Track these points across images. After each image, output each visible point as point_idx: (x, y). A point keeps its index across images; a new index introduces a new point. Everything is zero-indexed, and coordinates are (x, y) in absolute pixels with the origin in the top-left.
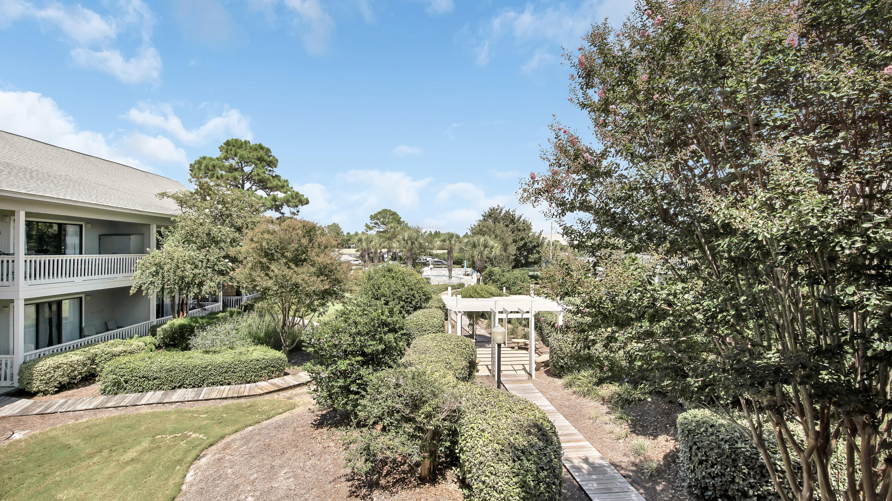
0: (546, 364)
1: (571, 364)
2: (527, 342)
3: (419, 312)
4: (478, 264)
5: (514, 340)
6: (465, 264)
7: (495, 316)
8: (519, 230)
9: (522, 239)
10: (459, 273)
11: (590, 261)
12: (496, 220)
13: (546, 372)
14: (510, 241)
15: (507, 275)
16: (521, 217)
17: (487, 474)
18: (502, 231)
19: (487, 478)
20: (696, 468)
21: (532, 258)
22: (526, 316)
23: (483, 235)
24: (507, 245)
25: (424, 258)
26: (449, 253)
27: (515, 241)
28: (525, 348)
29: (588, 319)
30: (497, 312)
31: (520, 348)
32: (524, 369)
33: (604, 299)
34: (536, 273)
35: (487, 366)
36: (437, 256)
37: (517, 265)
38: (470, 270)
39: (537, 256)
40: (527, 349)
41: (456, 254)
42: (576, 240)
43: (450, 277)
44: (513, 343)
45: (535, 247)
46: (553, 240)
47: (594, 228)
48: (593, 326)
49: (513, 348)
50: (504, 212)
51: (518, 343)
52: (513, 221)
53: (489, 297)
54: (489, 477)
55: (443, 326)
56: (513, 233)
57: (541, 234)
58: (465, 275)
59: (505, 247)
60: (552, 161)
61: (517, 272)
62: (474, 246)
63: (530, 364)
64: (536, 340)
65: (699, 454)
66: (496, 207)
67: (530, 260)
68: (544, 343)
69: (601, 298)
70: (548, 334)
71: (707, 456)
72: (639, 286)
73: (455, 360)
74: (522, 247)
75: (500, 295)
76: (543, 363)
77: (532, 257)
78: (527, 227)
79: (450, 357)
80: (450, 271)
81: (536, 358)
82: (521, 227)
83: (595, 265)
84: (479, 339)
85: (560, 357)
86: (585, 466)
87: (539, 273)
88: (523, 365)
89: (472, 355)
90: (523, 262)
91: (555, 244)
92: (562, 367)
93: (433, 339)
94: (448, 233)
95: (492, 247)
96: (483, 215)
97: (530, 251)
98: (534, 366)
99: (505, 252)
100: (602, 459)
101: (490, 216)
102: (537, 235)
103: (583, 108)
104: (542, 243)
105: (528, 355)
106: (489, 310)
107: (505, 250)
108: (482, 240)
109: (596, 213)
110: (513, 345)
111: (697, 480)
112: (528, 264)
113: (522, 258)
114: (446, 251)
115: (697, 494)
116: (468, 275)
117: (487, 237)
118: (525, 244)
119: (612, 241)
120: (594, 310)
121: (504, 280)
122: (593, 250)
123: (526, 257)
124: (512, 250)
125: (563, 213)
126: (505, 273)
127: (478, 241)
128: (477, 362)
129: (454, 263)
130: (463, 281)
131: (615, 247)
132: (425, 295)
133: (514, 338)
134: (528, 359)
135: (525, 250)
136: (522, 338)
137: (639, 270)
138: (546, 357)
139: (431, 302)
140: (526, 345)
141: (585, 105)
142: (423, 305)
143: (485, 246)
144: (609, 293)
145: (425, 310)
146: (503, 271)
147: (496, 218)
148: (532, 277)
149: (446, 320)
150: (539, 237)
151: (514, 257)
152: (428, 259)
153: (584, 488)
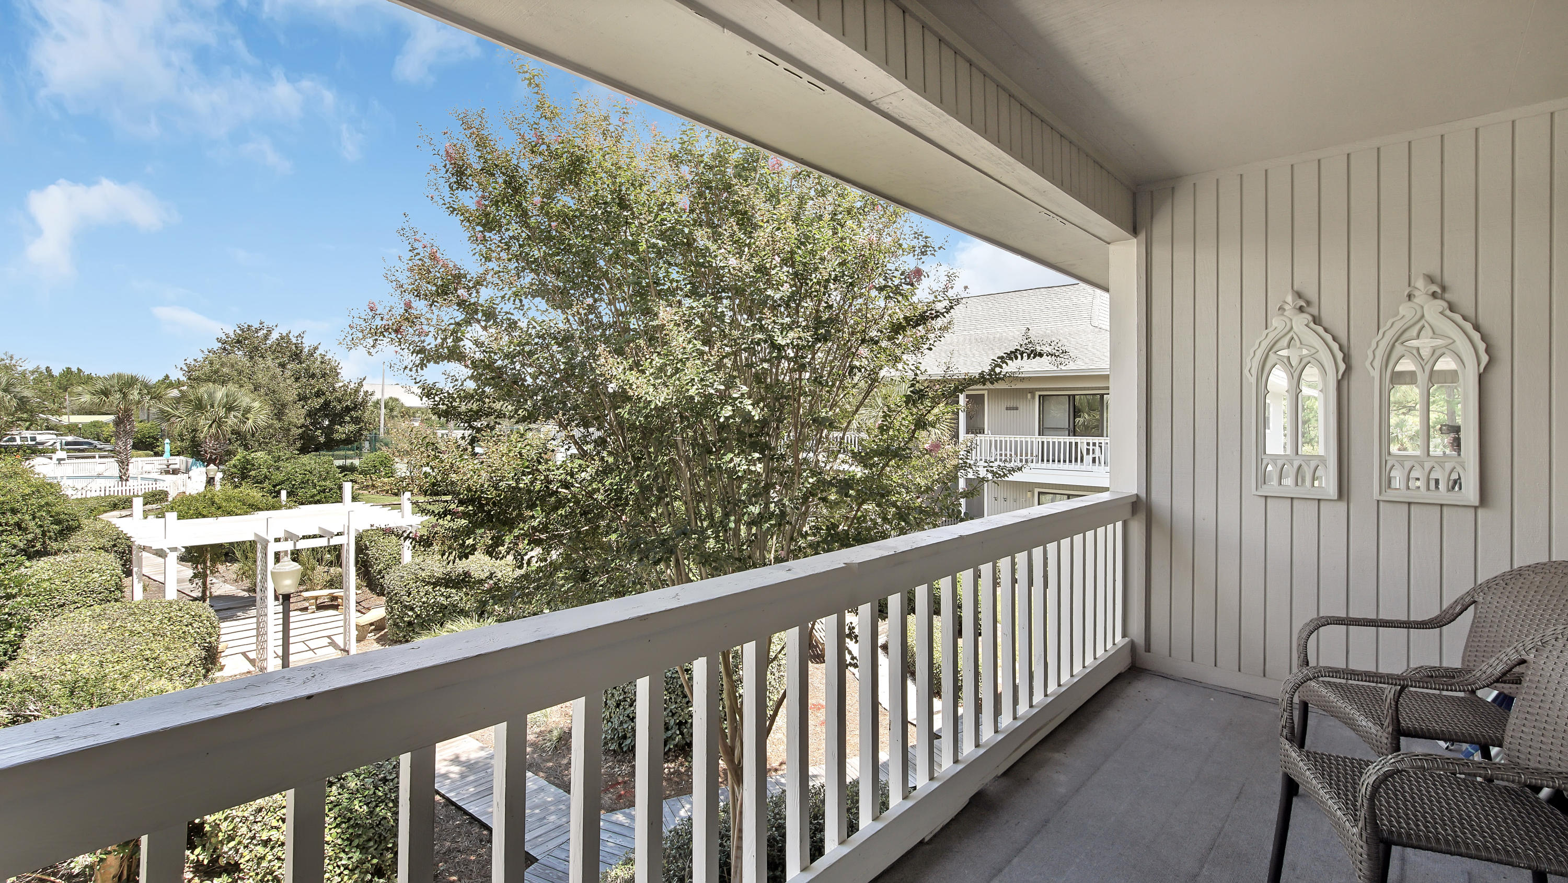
0: (378, 626)
1: (428, 615)
2: (337, 592)
3: (43, 563)
4: (210, 446)
5: (306, 594)
6: (167, 448)
7: (265, 548)
8: (313, 376)
9: (318, 394)
10: (148, 468)
11: (466, 435)
12: (254, 352)
13: (378, 640)
14: (291, 395)
15: (289, 466)
16: (316, 348)
17: (275, 823)
18: (274, 377)
19: (274, 832)
20: (612, 715)
21: (343, 431)
22: (335, 541)
23: (223, 383)
24: (284, 406)
25: (28, 434)
26: (118, 423)
27: (302, 398)
28: (333, 604)
29: (464, 522)
30: (271, 539)
31: (320, 607)
32: (333, 644)
33: (486, 486)
34: (349, 462)
35: (244, 654)
36: (72, 429)
37: (308, 445)
38: (179, 462)
39: (350, 428)
40: (336, 607)
41: (140, 425)
42: (443, 404)
43: (123, 477)
44: (306, 599)
45: (348, 409)
46: (387, 396)
47: (471, 385)
48: (468, 532)
49: (306, 609)
50: (275, 336)
51: (316, 598)
52: (296, 356)
53: (246, 513)
54: (277, 828)
55: (119, 588)
56: (297, 380)
57: (361, 385)
58: (167, 472)
59: (279, 411)
60: (405, 286)
61: (309, 461)
62: (199, 406)
63: (346, 633)
64: (358, 588)
65: (616, 693)
66: (256, 325)
67: (336, 436)
68: (372, 590)
69: (482, 486)
70: (380, 572)
71: (625, 693)
72: (527, 467)
73: (168, 649)
74: (319, 410)
75: (273, 508)
76: (371, 624)
77: (341, 430)
78: (330, 372)
79: (153, 645)
80: (124, 464)
81: (356, 619)
82: (316, 367)
83: (473, 441)
84: (220, 605)
85: (406, 607)
86: (456, 769)
87: (356, 462)
88: (329, 637)
89: (210, 635)
90: (322, 439)
91: (392, 406)
92: (410, 624)
93: (96, 618)
94: (120, 377)
95: (248, 410)
96: (219, 340)
97: (337, 418)
98: (354, 633)
99: (280, 420)
100: (482, 749)
101: (239, 342)
102: (352, 386)
103: (452, 212)
104: (364, 403)
105: (342, 617)
106: (252, 538)
107: (279, 414)
108: (220, 393)
109: (475, 365)
110: (306, 604)
111: (614, 730)
112: (331, 445)
113: (318, 433)
114: (112, 417)
115: (614, 750)
116: (175, 472)
117: (232, 387)
118: (327, 404)
119: (497, 406)
120: (470, 508)
121: (280, 477)
122: (470, 418)
123: (329, 431)
124: (297, 415)
125: (422, 365)
126: (281, 463)
127: (211, 396)
128: (220, 648)
129: (135, 447)
130: (160, 486)
131: (501, 415)
132: (58, 522)
133: (307, 590)
134: (342, 623)
135: (326, 416)
136: (325, 587)
137: (528, 447)
138: (378, 613)
139: (75, 540)
140: (334, 598)
141: (454, 209)
142: (55, 545)
143: (230, 408)
144: (492, 478)
145: (58, 558)
146: (279, 459)
147: (256, 348)
148: (343, 469)
149: (129, 573)
150: (357, 391)
151: (300, 431)
152: (40, 438)
153: (454, 800)
